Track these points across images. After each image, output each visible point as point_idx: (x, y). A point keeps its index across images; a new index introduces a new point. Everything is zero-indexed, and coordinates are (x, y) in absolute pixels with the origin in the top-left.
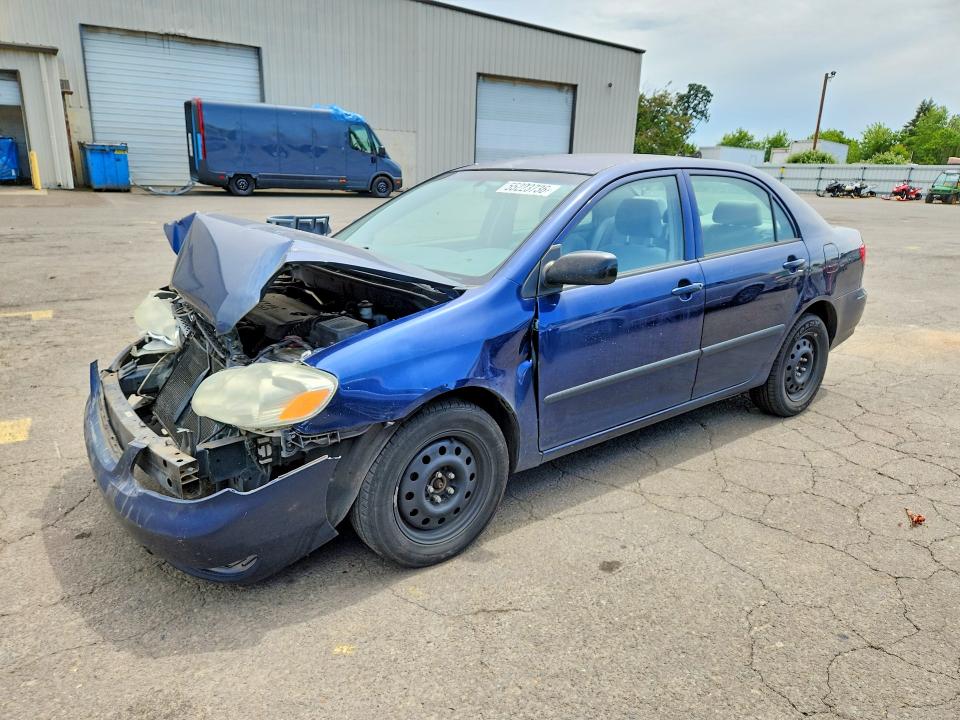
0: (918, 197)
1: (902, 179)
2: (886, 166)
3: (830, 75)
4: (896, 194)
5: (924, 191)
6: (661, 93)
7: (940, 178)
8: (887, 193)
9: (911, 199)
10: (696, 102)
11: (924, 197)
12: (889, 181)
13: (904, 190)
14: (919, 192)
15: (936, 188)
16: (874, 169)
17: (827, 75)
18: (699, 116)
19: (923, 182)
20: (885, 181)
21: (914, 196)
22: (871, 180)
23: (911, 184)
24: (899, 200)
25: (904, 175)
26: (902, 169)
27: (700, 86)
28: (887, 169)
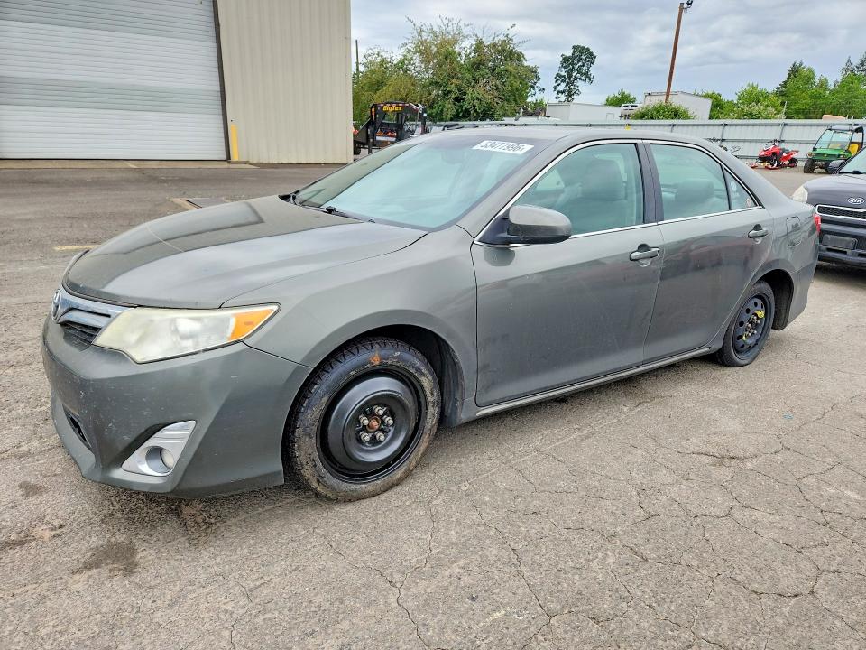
0: (793, 162)
1: (773, 139)
2: (752, 121)
3: (685, 6)
4: (763, 159)
5: (803, 154)
6: (502, 38)
7: (824, 138)
8: (752, 158)
9: (783, 166)
10: (580, 64)
11: (801, 164)
12: (756, 141)
13: (774, 154)
14: (794, 156)
15: (818, 151)
16: (736, 125)
17: (682, 4)
18: (583, 78)
19: (800, 142)
20: (751, 141)
21: (787, 162)
22: (733, 141)
23: (783, 146)
24: (767, 168)
25: (773, 133)
26: (772, 125)
27: (583, 48)
28: (754, 125)
